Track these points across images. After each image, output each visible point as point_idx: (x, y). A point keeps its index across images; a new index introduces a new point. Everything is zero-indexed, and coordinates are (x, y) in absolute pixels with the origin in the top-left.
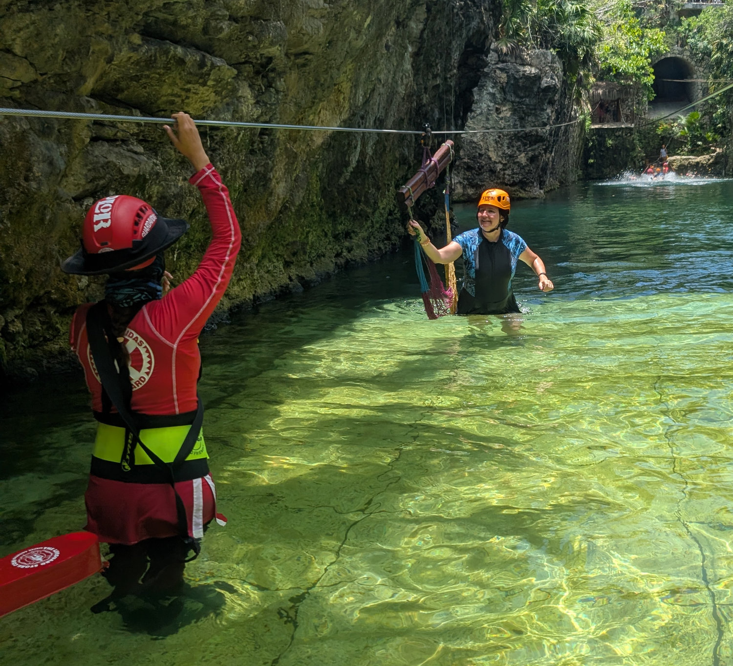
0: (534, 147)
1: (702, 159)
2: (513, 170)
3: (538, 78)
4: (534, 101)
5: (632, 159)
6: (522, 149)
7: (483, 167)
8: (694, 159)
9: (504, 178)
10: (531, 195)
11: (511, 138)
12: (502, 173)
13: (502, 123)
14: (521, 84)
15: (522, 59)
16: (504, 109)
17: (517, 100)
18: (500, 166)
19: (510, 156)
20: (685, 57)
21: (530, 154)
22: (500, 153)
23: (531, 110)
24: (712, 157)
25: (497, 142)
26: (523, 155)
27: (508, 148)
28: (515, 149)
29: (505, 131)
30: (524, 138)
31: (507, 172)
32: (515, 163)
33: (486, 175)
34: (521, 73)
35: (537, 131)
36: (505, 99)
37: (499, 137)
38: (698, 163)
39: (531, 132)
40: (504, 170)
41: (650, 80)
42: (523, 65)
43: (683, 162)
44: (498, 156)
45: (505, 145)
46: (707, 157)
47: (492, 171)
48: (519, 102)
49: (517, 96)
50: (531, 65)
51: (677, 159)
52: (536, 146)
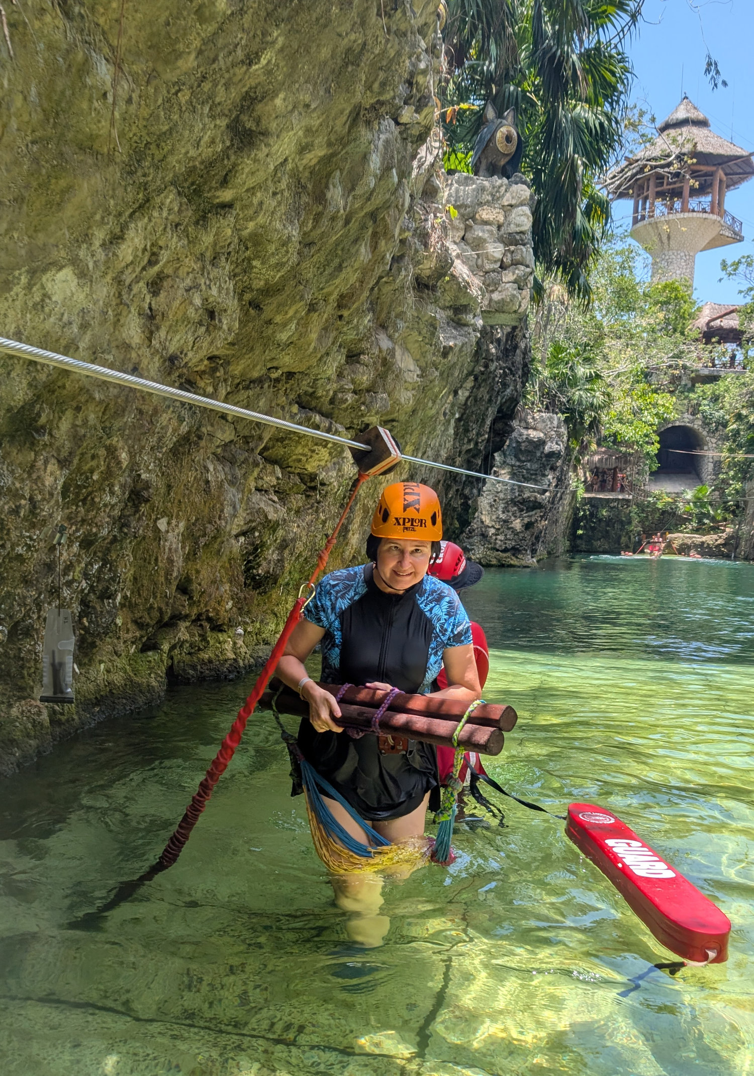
0: (530, 513)
1: (709, 539)
2: (506, 535)
3: (542, 443)
4: (535, 466)
5: (627, 533)
6: (518, 514)
7: (474, 530)
8: (698, 539)
9: (495, 544)
10: (523, 563)
11: (507, 503)
12: (494, 537)
13: (499, 487)
14: (523, 448)
15: (527, 423)
16: (503, 472)
17: (518, 464)
18: (492, 531)
19: (505, 521)
20: (696, 426)
21: (526, 520)
22: (494, 517)
23: (532, 475)
24: (720, 537)
25: (491, 506)
26: (518, 521)
27: (503, 512)
28: (510, 514)
29: (502, 495)
30: (521, 503)
31: (499, 537)
32: (509, 529)
33: (476, 539)
34: (525, 437)
35: (535, 497)
36: (504, 462)
37: (495, 501)
38: (703, 543)
39: (529, 497)
40: (497, 535)
41: (654, 449)
42: (527, 428)
43: (686, 541)
44: (491, 520)
45: (501, 509)
46: (715, 537)
47: (484, 536)
48: (519, 466)
49: (519, 460)
50: (535, 429)
51: (679, 537)
52: (533, 513)
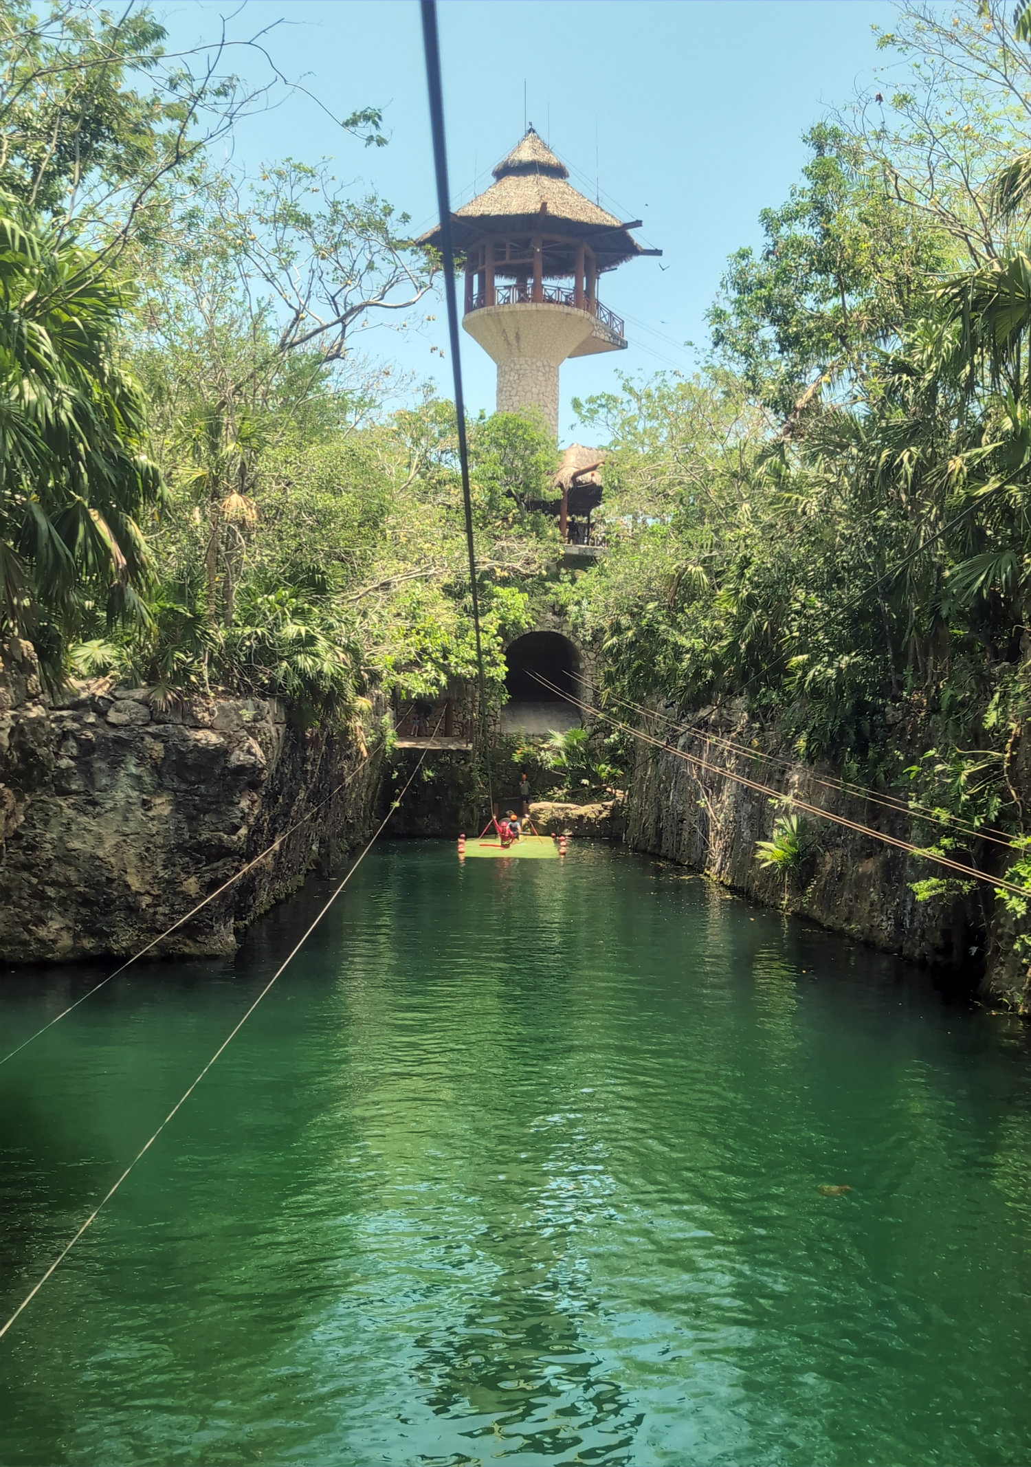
0: (215, 865)
2: (172, 906)
3: (222, 753)
4: (214, 790)
6: (192, 869)
7: (113, 901)
9: (154, 921)
10: (206, 950)
11: (170, 851)
12: (151, 910)
13: (154, 827)
14: (190, 762)
15: (194, 718)
16: (158, 801)
17: (184, 787)
18: (147, 900)
19: (168, 882)
21: (208, 877)
22: (148, 877)
23: (211, 803)
25: (142, 859)
26: (193, 879)
27: (165, 867)
28: (178, 869)
29: (159, 840)
30: (196, 851)
31: (160, 909)
32: (176, 894)
33: (119, 916)
34: (192, 743)
35: (220, 839)
36: (160, 785)
37: (148, 849)
39: (209, 840)
40: (156, 906)
42: (197, 728)
44: (144, 882)
45: (159, 862)
47: (132, 909)
48: (186, 791)
49: (184, 780)
50: (211, 728)
52: (220, 863)
